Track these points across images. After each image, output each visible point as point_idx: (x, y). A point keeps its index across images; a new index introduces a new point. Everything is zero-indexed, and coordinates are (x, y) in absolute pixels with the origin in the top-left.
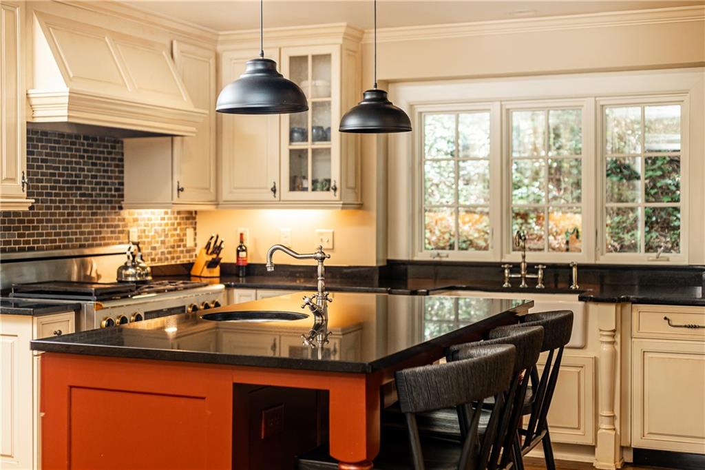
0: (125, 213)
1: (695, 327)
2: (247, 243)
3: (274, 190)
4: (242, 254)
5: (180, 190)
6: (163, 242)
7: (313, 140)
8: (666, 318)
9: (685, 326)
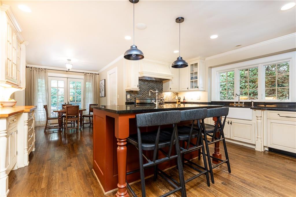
0: (163, 93)
1: (289, 117)
2: (185, 99)
3: (188, 89)
4: (184, 100)
5: (170, 89)
6: (171, 98)
7: (195, 79)
8: (278, 114)
9: (290, 117)
